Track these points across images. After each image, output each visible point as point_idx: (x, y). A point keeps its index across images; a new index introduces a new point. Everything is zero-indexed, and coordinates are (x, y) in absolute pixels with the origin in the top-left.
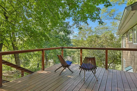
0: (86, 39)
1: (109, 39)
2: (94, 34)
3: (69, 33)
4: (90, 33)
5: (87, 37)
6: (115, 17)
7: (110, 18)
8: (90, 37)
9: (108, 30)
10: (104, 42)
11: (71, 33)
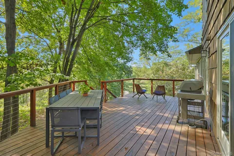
0: (150, 68)
1: (181, 69)
2: (162, 60)
3: (129, 60)
4: (155, 59)
5: (151, 64)
6: (190, 38)
7: (183, 40)
8: (155, 64)
9: (181, 54)
10: (174, 73)
11: (131, 60)
